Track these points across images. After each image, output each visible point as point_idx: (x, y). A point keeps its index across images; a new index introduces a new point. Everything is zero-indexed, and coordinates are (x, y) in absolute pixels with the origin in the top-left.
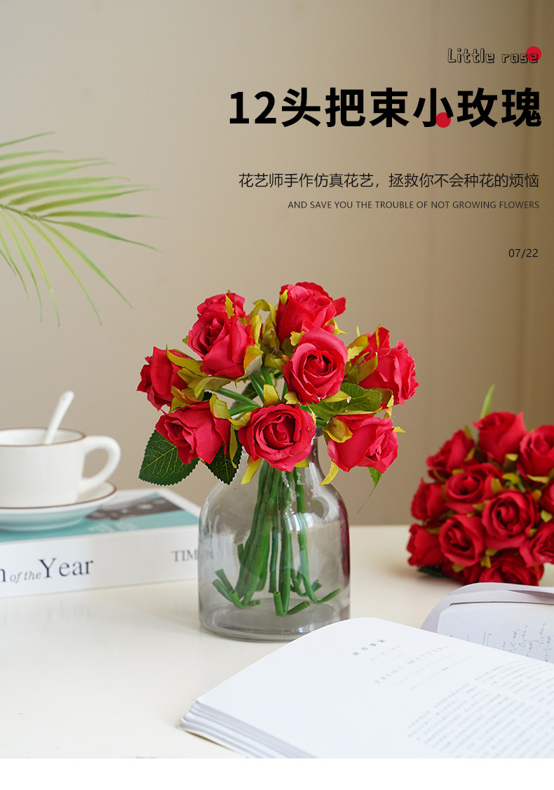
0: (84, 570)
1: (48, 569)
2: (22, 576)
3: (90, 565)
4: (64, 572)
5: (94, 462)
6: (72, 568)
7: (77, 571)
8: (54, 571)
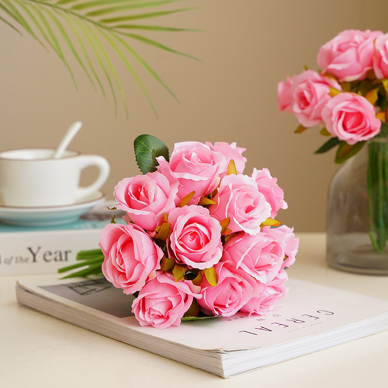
0: (63, 257)
1: (34, 255)
2: (14, 260)
3: (69, 254)
4: (48, 258)
5: (88, 176)
6: (53, 256)
7: (58, 258)
8: (39, 257)
